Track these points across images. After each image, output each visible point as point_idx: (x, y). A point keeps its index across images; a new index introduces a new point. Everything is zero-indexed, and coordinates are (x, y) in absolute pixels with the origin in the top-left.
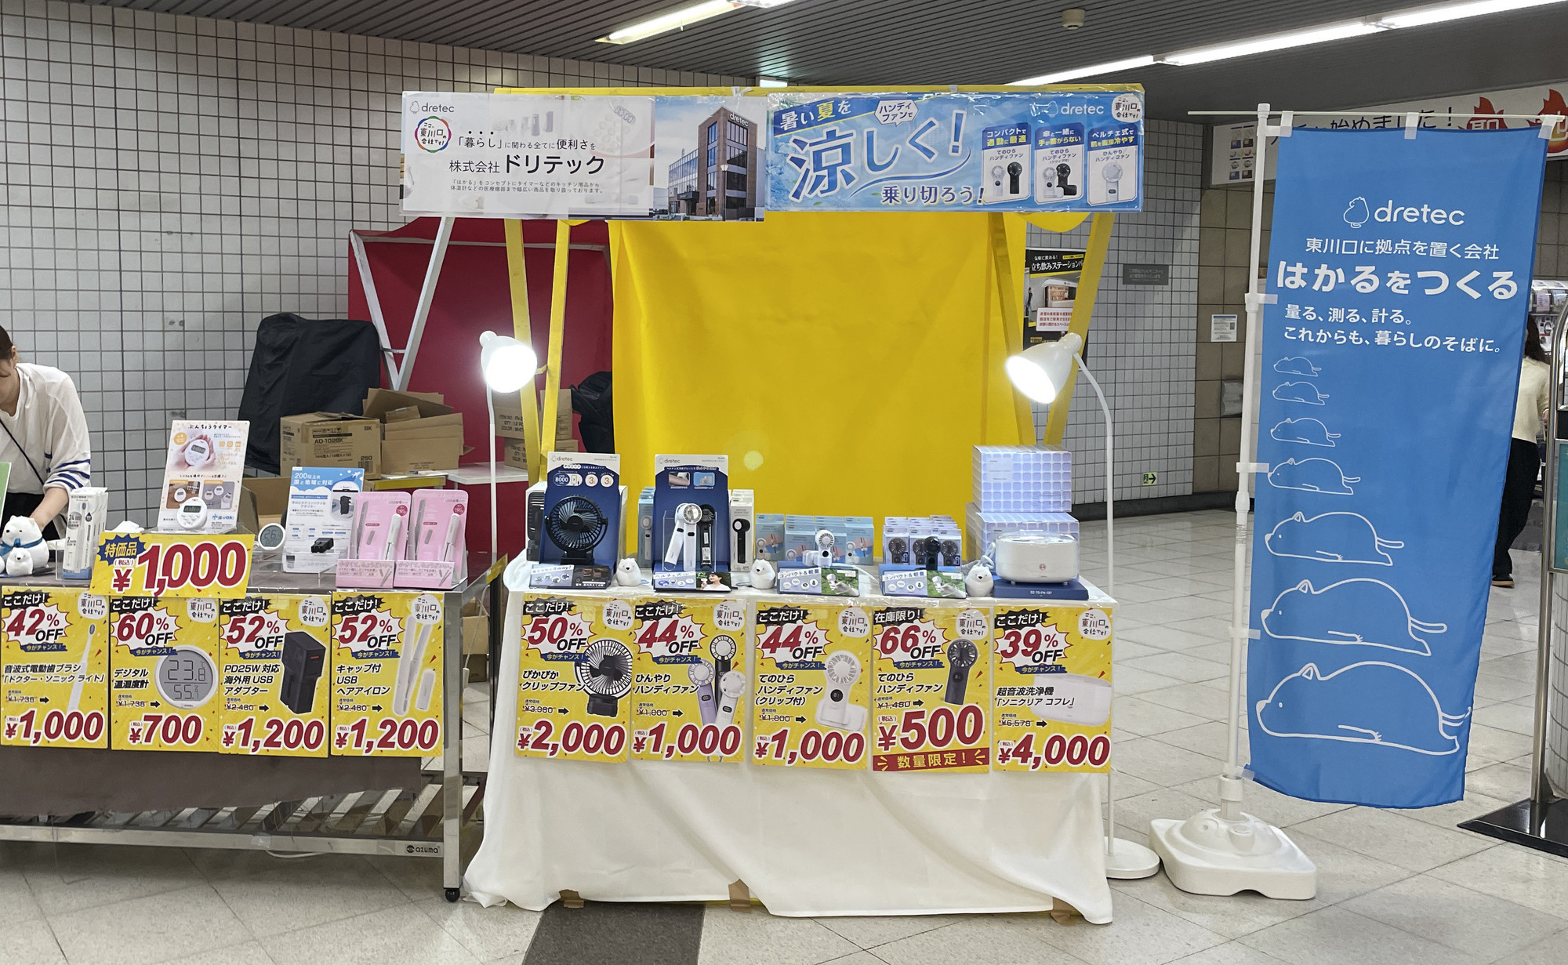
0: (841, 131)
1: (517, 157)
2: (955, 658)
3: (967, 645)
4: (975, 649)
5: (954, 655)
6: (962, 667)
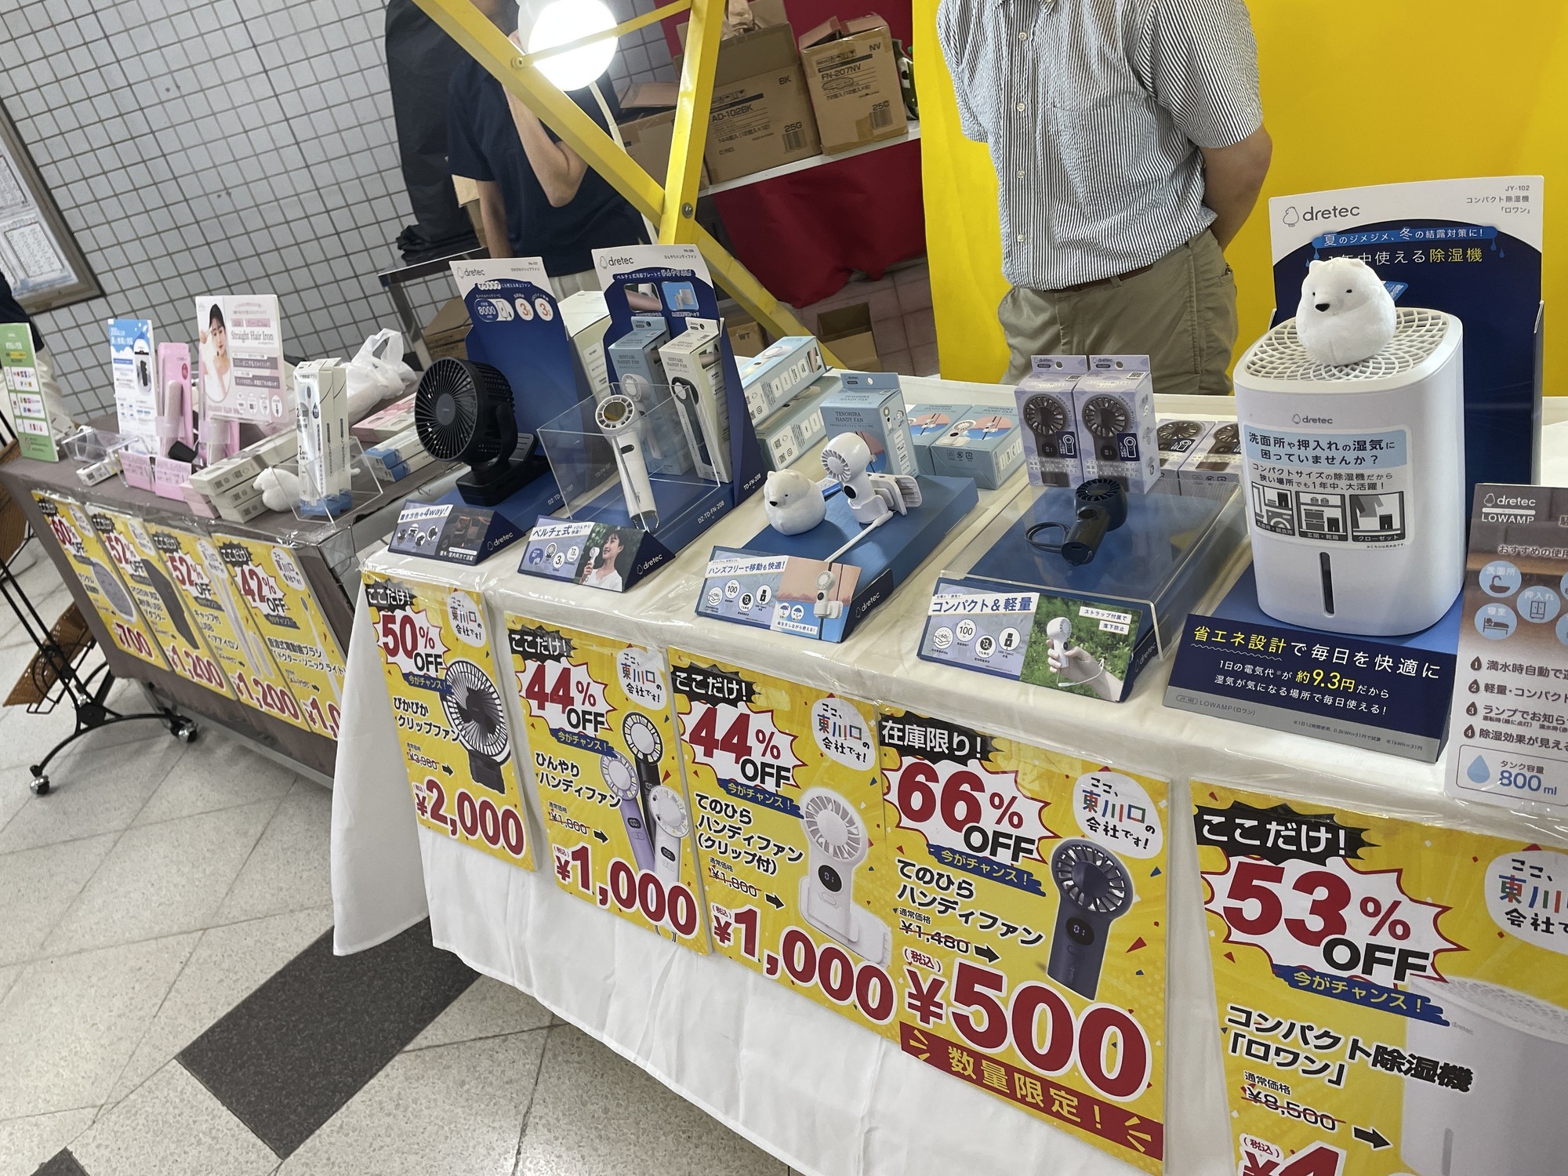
2: (1071, 883)
3: (1104, 862)
4: (1124, 878)
5: (1070, 876)
6: (1092, 912)
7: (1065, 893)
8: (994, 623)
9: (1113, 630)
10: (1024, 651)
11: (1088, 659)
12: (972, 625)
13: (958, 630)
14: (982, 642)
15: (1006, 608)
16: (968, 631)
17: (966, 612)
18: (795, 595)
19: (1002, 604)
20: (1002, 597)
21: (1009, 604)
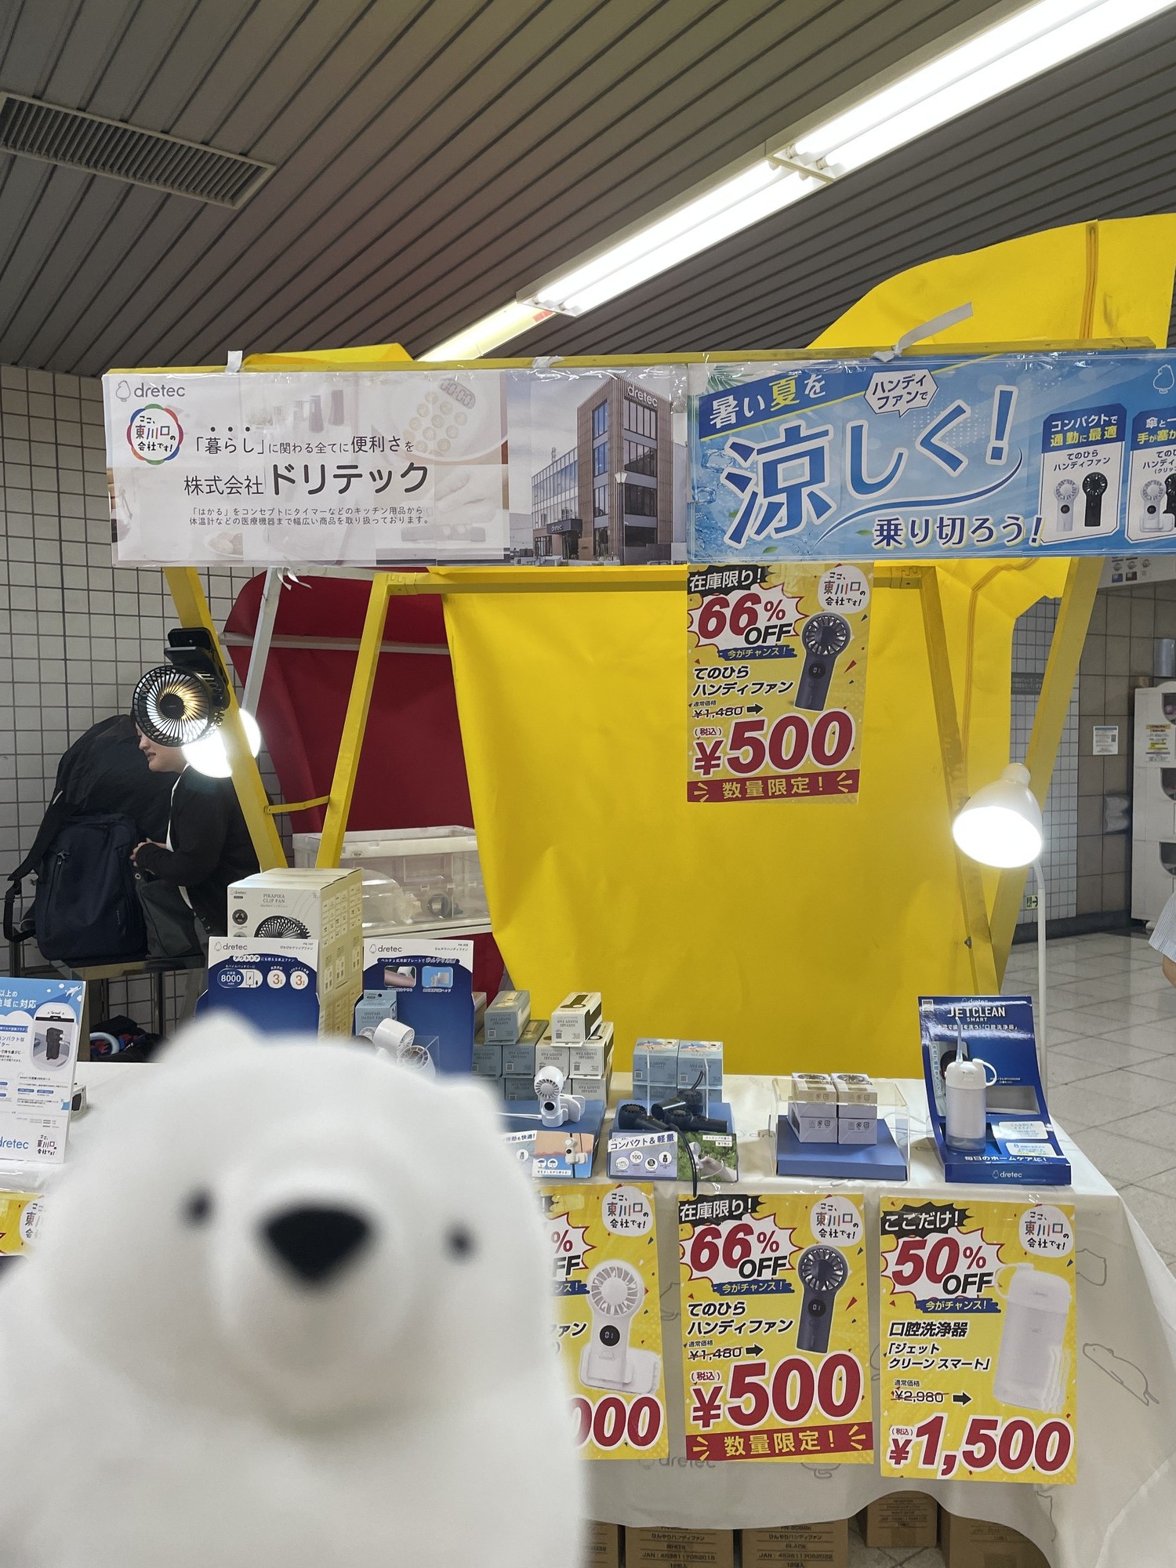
0: (809, 427)
1: (290, 468)
2: (810, 1277)
3: (830, 1255)
4: (843, 1262)
5: (809, 1272)
6: (824, 1291)
7: (807, 1284)
8: (652, 1151)
9: (724, 1145)
10: (676, 1163)
11: (714, 1162)
12: (640, 1154)
13: (631, 1158)
14: (648, 1162)
15: (659, 1141)
16: (638, 1157)
17: (634, 1146)
18: (549, 1153)
19: (656, 1139)
20: (655, 1136)
21: (660, 1139)
